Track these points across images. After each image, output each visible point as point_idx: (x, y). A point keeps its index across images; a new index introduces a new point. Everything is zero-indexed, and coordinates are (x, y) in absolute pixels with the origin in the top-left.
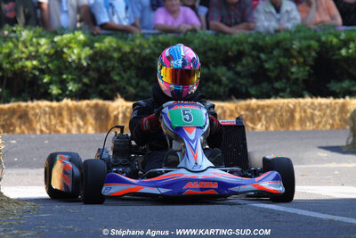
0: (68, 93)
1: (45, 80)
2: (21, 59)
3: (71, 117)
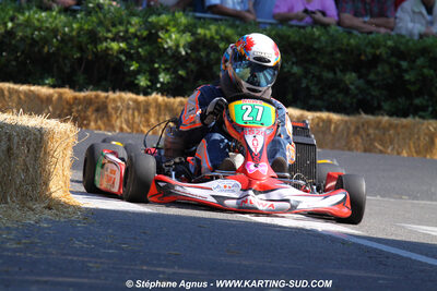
0: (159, 85)
1: (132, 68)
2: (106, 39)
3: (159, 115)
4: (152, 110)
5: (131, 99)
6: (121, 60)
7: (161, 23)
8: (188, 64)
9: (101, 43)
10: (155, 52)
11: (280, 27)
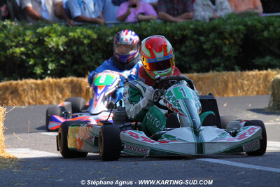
0: (49, 72)
1: (30, 63)
2: (11, 47)
3: (52, 91)
4: (47, 88)
5: (33, 83)
6: (23, 59)
7: (45, 32)
8: (66, 56)
9: (9, 49)
10: (44, 51)
11: (120, 25)
